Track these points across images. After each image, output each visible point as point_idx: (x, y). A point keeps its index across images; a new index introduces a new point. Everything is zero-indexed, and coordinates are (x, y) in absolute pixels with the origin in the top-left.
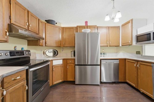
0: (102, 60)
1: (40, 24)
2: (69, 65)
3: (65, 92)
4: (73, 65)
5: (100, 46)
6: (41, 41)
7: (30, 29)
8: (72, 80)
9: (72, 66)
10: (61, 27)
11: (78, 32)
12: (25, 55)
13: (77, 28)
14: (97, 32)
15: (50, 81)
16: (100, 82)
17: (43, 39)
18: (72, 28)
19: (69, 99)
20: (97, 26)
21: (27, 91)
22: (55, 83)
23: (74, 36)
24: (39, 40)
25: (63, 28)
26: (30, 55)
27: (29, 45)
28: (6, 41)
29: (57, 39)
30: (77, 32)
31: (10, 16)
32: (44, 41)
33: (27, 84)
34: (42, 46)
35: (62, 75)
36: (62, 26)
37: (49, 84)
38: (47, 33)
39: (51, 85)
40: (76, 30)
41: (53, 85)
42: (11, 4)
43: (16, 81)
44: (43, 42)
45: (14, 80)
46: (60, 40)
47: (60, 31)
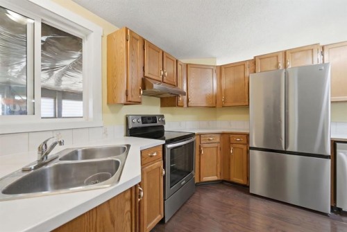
0: (338, 144)
1: (179, 67)
2: (234, 148)
3: (224, 201)
4: (245, 148)
5: (332, 102)
6: (180, 99)
7: (165, 81)
8: (241, 181)
9: (242, 149)
10: (217, 66)
11: (258, 70)
12: (158, 123)
13: (254, 61)
14: (321, 62)
15: (196, 174)
16: (332, 207)
17: (184, 94)
18: (243, 64)
19: (233, 217)
20: (322, 44)
21: (164, 177)
22: (205, 179)
23: (247, 81)
24: (178, 96)
25: (221, 67)
26: (164, 123)
27: (162, 105)
28: (139, 103)
29: (209, 92)
30: (255, 72)
31: (144, 67)
32: (185, 97)
33: (164, 167)
34: (182, 106)
35: (218, 165)
36: (219, 63)
37: (194, 179)
38: (191, 81)
39: (197, 181)
40: (253, 68)
41: (200, 182)
42: (144, 50)
43: (153, 159)
44: (183, 100)
45: (151, 156)
46: (215, 93)
47: (215, 74)
